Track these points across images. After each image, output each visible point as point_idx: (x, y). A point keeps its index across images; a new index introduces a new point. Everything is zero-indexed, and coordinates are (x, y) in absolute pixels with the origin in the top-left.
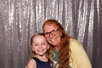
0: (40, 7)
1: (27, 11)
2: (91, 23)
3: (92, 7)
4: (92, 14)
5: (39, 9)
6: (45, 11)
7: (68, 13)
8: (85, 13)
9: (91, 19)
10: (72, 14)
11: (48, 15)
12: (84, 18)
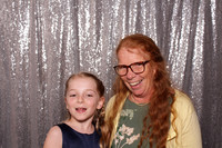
0: (88, 15)
1: (60, 23)
2: (199, 49)
3: (201, 15)
4: (200, 29)
5: (84, 20)
6: (98, 23)
7: (147, 27)
8: (185, 29)
9: (199, 42)
10: (158, 30)
11: (105, 32)
12: (182, 39)
